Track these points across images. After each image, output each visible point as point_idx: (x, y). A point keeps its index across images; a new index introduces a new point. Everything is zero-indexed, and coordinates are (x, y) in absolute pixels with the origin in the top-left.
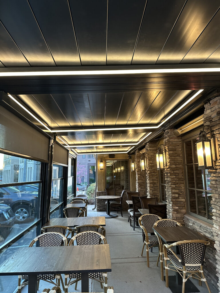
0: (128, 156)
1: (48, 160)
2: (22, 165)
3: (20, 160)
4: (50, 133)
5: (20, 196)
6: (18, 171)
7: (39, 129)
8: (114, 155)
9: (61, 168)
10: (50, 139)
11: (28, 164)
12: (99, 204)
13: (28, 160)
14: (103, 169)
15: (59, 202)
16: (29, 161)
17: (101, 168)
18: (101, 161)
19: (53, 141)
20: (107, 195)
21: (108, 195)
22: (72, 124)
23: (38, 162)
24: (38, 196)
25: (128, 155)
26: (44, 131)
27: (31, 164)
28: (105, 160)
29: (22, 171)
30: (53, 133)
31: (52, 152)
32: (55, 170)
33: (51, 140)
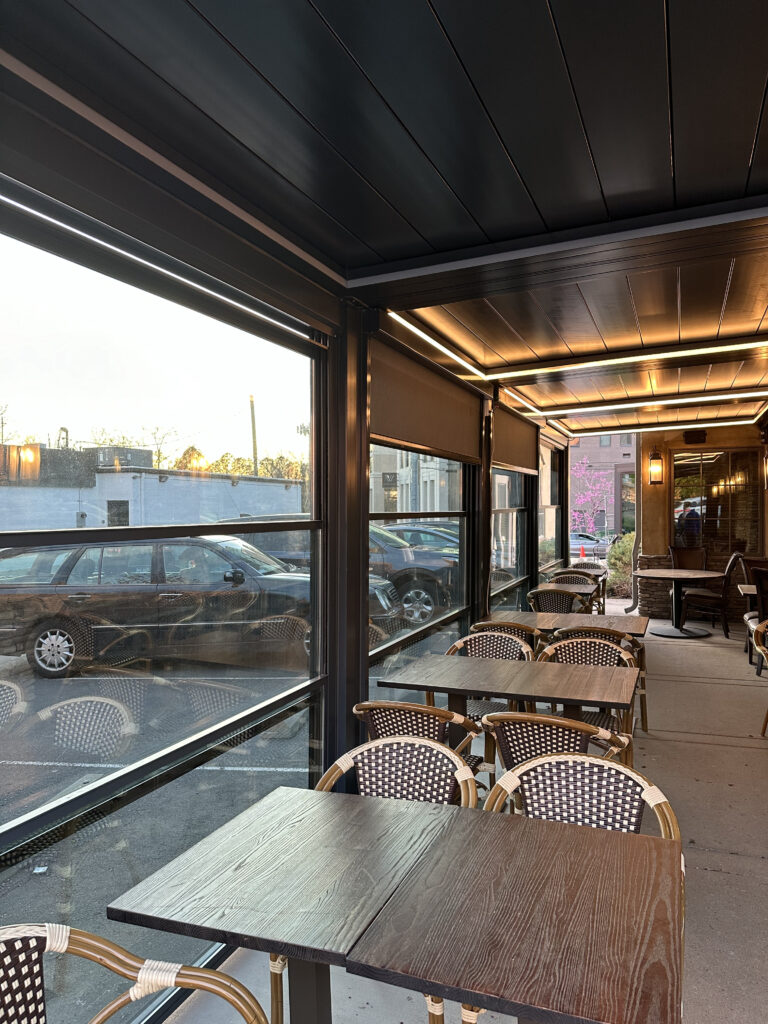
0: (757, 435)
1: (481, 456)
2: (404, 474)
3: (398, 456)
4: (480, 384)
5: (412, 557)
6: (393, 493)
7: (448, 374)
8: (703, 432)
9: (520, 481)
10: (482, 399)
11: (422, 470)
12: (647, 595)
13: (422, 456)
14: (660, 483)
15: (517, 576)
16: (425, 461)
17: (655, 477)
18: (655, 457)
19: (490, 403)
20: (675, 568)
21: (680, 566)
22: (541, 351)
23: (452, 462)
24: (457, 560)
25: (758, 431)
26: (463, 377)
27: (433, 469)
28: (670, 450)
29: (407, 492)
30: (490, 381)
31: (488, 431)
32: (502, 487)
33: (486, 402)
